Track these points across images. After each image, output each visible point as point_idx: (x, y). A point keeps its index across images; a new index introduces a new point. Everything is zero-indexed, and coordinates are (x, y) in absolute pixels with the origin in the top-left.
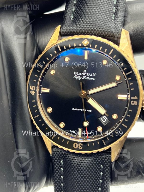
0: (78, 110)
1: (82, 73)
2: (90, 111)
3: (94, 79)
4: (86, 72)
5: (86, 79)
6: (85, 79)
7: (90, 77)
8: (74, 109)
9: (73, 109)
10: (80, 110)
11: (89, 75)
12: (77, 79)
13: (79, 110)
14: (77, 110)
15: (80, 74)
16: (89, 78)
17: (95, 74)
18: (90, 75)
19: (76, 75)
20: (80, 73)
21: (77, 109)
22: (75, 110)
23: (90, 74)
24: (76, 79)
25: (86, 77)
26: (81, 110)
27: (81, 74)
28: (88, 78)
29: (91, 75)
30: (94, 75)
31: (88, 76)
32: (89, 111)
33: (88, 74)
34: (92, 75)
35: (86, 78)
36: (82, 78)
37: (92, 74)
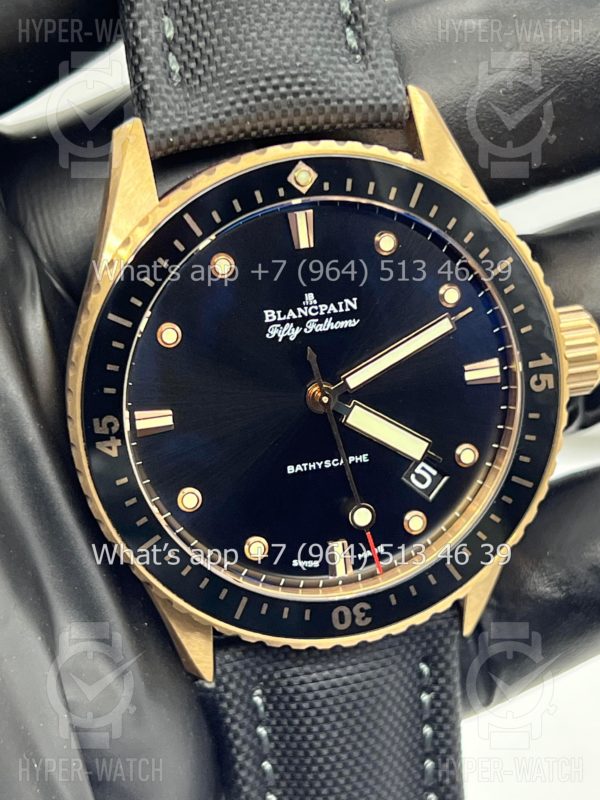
0: (312, 466)
1: (299, 310)
2: (364, 458)
3: (352, 323)
4: (315, 302)
5: (321, 328)
6: (317, 330)
7: (336, 317)
8: (293, 467)
9: (291, 469)
10: (320, 465)
11: (329, 312)
12: (284, 338)
13: (317, 466)
14: (308, 467)
15: (291, 313)
16: (334, 321)
17: (355, 299)
18: (335, 311)
19: (276, 322)
20: (291, 311)
21: (305, 465)
22: (299, 471)
23: (332, 305)
24: (280, 340)
25: (317, 323)
26: (323, 465)
27: (297, 313)
28: (329, 325)
29: (337, 307)
30: (350, 307)
31: (327, 316)
32: (357, 459)
33: (323, 308)
34: (341, 310)
35: (321, 325)
36: (305, 331)
37: (340, 304)
